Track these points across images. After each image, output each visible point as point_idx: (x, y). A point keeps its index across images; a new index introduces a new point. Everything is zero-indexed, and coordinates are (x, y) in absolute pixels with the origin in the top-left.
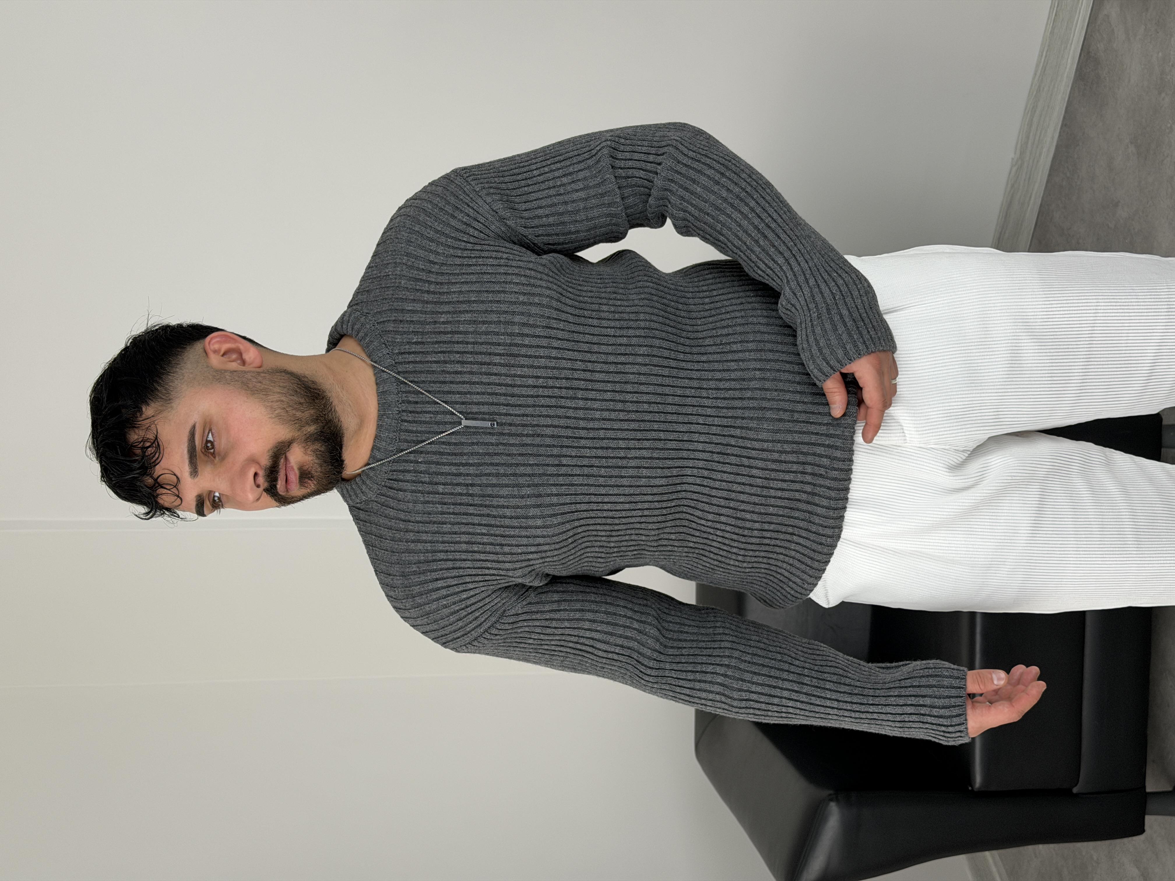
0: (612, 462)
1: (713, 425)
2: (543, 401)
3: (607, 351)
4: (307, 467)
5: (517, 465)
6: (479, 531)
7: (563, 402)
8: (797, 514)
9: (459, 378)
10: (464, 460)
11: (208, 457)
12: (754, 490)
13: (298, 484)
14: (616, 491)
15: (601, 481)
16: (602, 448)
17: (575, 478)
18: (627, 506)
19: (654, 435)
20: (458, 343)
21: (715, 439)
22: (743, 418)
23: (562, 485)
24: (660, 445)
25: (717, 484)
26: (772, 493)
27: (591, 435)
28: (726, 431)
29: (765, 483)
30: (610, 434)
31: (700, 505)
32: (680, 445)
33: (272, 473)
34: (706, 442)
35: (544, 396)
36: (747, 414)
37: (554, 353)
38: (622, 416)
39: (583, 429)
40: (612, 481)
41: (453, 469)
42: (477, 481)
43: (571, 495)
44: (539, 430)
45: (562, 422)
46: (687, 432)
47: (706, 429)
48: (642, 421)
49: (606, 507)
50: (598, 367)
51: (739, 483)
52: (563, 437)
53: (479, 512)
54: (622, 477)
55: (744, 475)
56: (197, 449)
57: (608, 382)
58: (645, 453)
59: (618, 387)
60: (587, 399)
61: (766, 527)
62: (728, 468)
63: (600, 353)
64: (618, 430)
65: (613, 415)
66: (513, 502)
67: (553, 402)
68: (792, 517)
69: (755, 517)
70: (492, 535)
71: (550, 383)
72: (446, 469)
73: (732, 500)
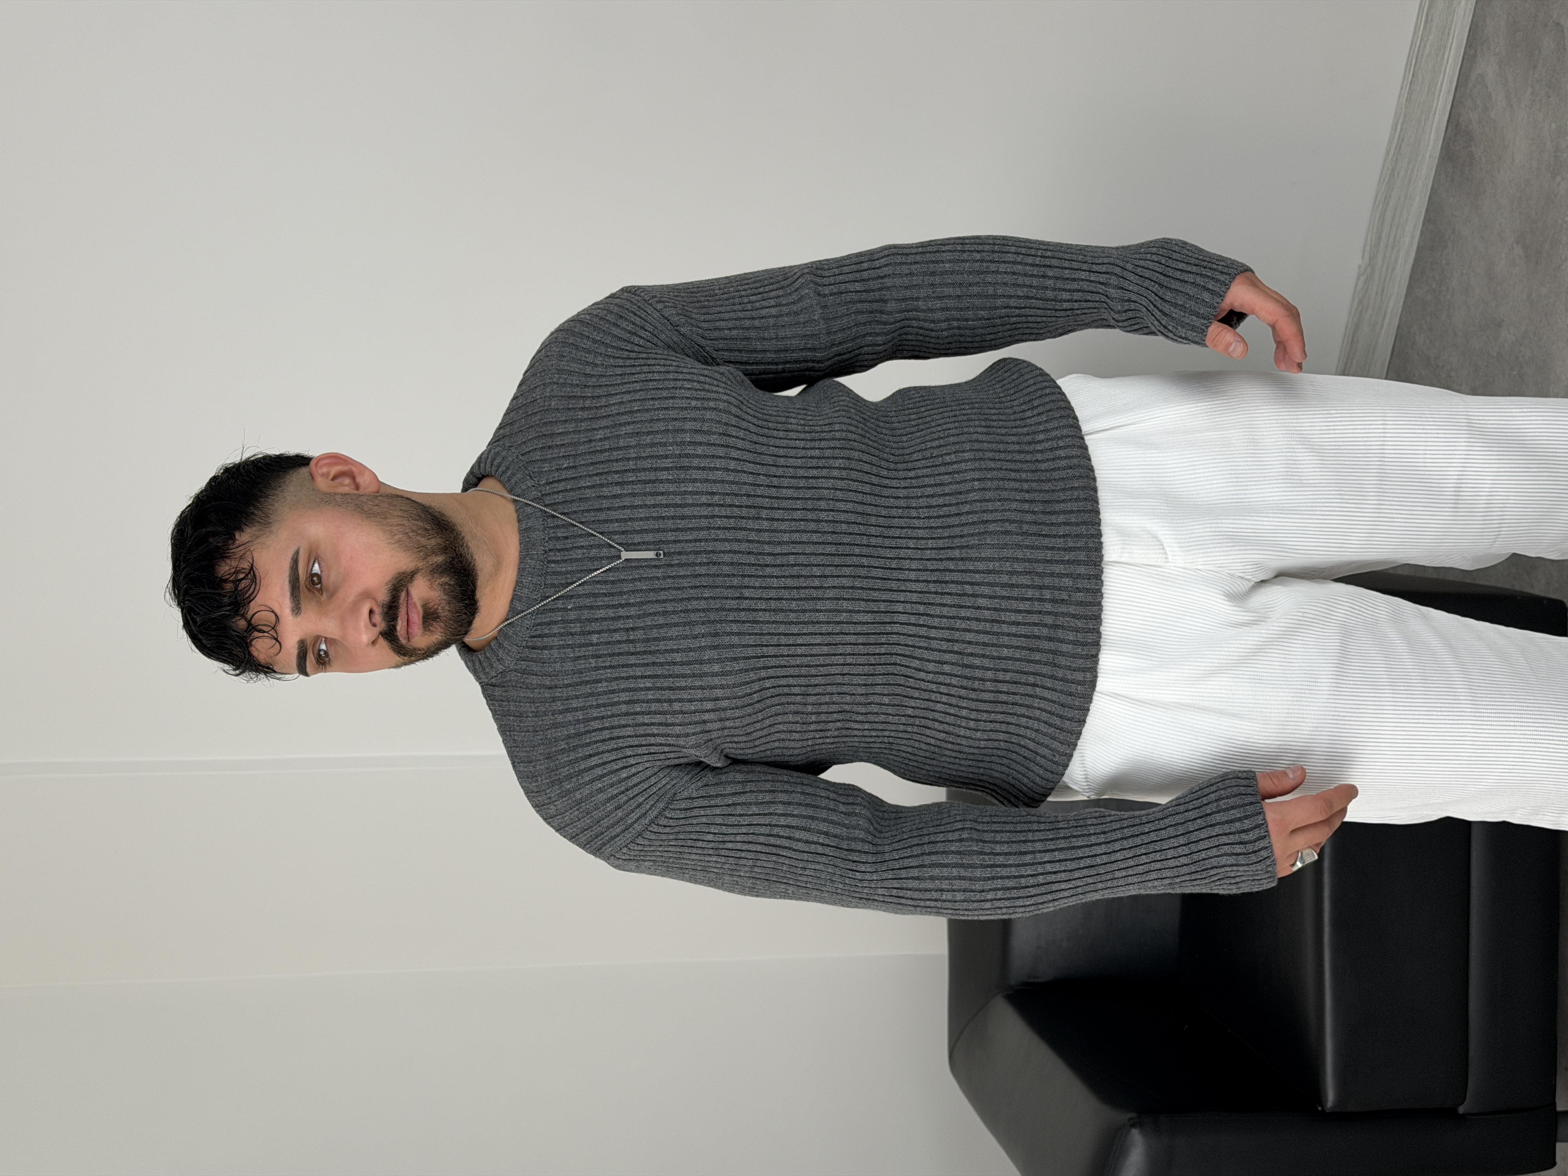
0: (803, 593)
2: (719, 522)
3: (796, 464)
4: (433, 604)
5: (689, 599)
6: (642, 685)
7: (743, 523)
8: (1037, 656)
9: (617, 503)
10: (623, 600)
11: (313, 593)
12: (981, 626)
13: (421, 627)
14: (811, 629)
15: (792, 616)
16: (792, 576)
17: (760, 613)
18: (825, 649)
19: (855, 560)
20: (617, 461)
21: (930, 565)
22: (962, 536)
23: (744, 622)
24: (863, 572)
25: (936, 622)
26: (1005, 628)
27: (778, 562)
28: (943, 554)
29: (995, 615)
30: (801, 559)
31: (918, 653)
32: (887, 574)
33: (391, 610)
34: (919, 570)
35: (721, 517)
36: (966, 530)
37: (732, 465)
38: (815, 537)
39: (769, 554)
40: (806, 617)
41: (611, 613)
42: (640, 623)
43: (756, 634)
44: (714, 558)
45: (744, 547)
46: (895, 558)
47: (919, 554)
48: (840, 544)
49: (799, 651)
50: (786, 482)
51: (963, 618)
52: (745, 564)
53: (642, 661)
54: (818, 611)
55: (969, 607)
56: (301, 579)
57: (798, 499)
58: (845, 582)
59: (810, 504)
60: (773, 519)
61: (1001, 676)
62: (948, 600)
63: (787, 467)
64: (811, 554)
65: (805, 537)
66: (684, 644)
67: (732, 523)
68: (1032, 661)
69: (986, 663)
70: (658, 689)
71: (728, 500)
73: (957, 641)
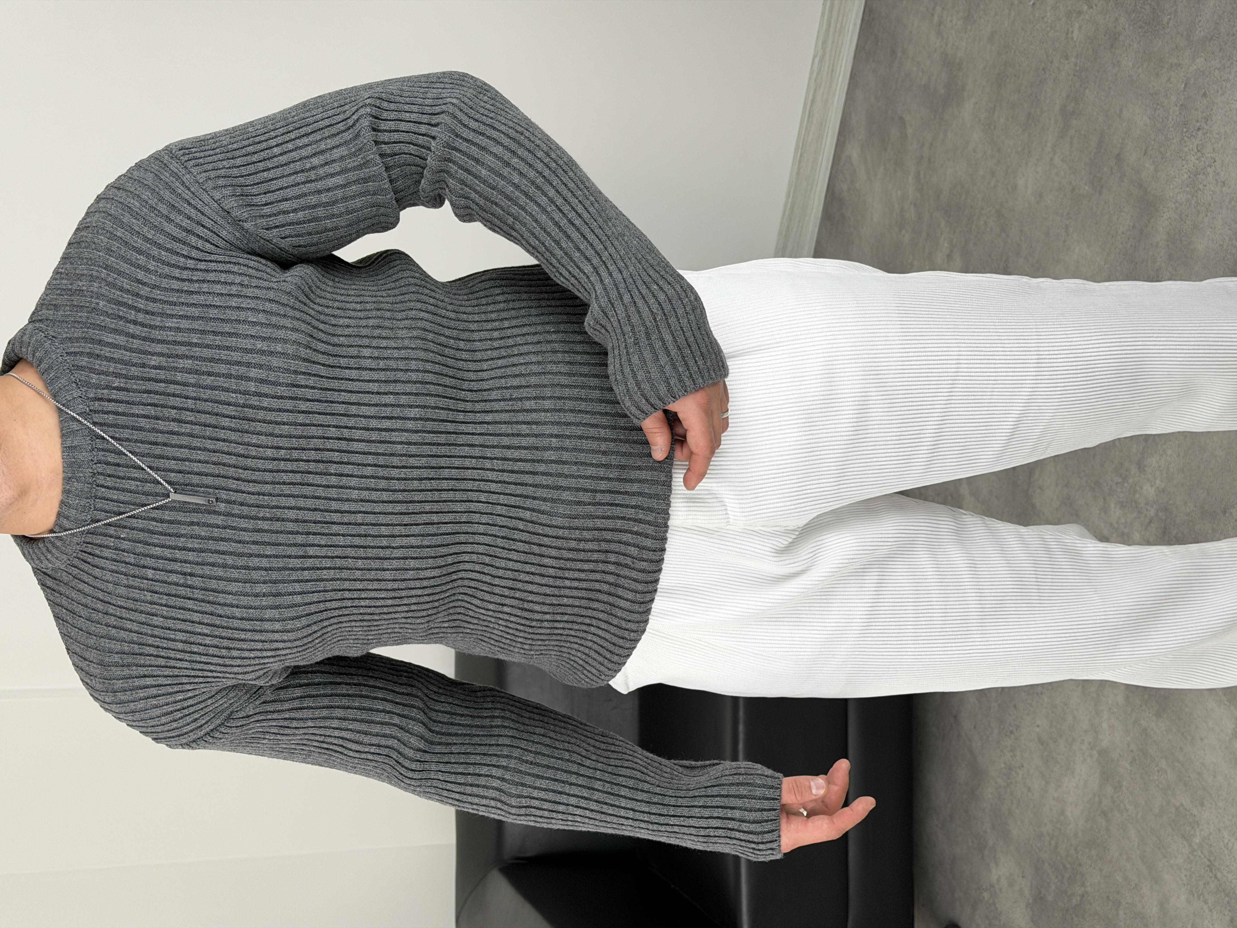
0: (371, 553)
1: (498, 504)
2: (285, 477)
3: (368, 414)
5: (251, 555)
6: (200, 630)
7: (311, 478)
8: (595, 605)
9: (175, 440)
10: (181, 542)
12: (544, 581)
14: (376, 585)
15: (358, 574)
16: (360, 536)
17: (325, 572)
18: (390, 602)
19: (425, 518)
20: (174, 395)
21: (499, 520)
22: (534, 498)
23: (307, 581)
24: (432, 529)
25: (501, 573)
26: (567, 583)
27: (346, 520)
28: (513, 512)
29: (560, 573)
30: (370, 518)
31: (479, 594)
32: (456, 528)
34: (488, 524)
35: (287, 471)
36: (540, 493)
37: (301, 418)
38: (385, 496)
39: (336, 511)
40: (372, 575)
41: (167, 553)
42: (198, 570)
43: (320, 592)
44: (278, 513)
45: (310, 503)
46: (465, 512)
47: (489, 508)
48: (411, 502)
49: (363, 603)
50: (357, 434)
51: (528, 573)
52: (310, 521)
53: (199, 608)
54: (384, 570)
55: (533, 564)
57: (370, 453)
58: (413, 541)
59: (381, 460)
60: (341, 475)
61: (558, 618)
62: (514, 556)
63: (359, 416)
64: (380, 513)
65: (374, 496)
66: (244, 600)
67: (298, 478)
68: (590, 608)
69: (545, 609)
70: (216, 637)
71: (295, 454)
72: (158, 551)
73: (519, 590)
